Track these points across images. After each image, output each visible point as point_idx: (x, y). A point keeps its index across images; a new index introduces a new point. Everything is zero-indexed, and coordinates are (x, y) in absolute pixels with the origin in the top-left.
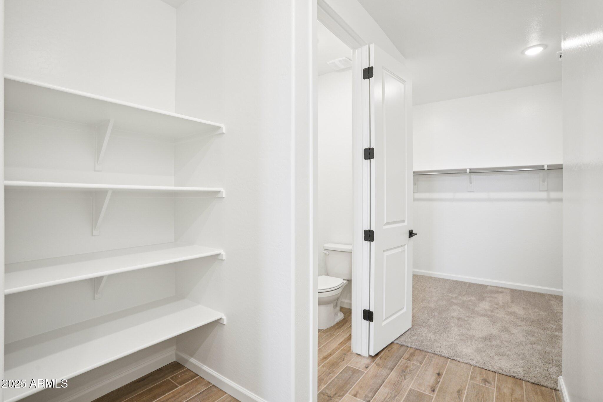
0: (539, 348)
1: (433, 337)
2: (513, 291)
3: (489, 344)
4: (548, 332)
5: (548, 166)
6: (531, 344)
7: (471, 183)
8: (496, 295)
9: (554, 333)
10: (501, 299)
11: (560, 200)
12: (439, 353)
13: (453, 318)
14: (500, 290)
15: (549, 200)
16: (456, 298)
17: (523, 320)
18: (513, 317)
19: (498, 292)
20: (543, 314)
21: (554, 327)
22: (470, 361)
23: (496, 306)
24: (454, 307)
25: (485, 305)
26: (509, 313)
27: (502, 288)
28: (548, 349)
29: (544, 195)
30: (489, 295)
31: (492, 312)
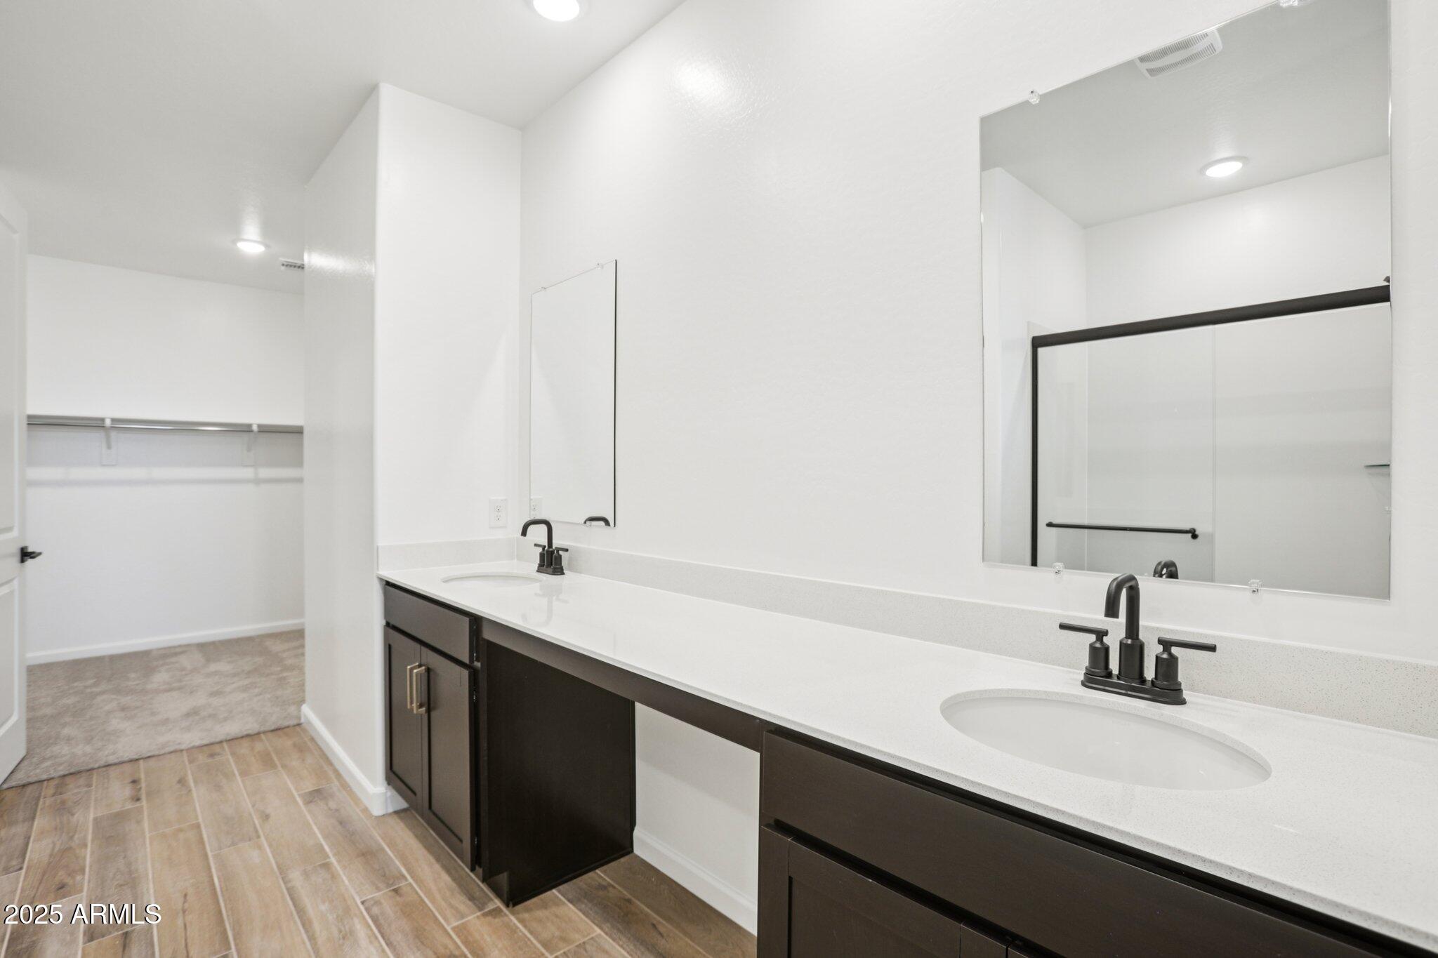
0: (268, 696)
1: (88, 749)
2: (202, 647)
3: (197, 718)
4: (273, 677)
5: (259, 426)
6: (256, 696)
7: (109, 447)
8: (173, 660)
9: (281, 675)
10: (185, 661)
11: (300, 480)
12: (116, 761)
13: (109, 712)
14: (178, 650)
15: (257, 481)
16: (95, 685)
17: (234, 675)
18: (217, 677)
19: (176, 654)
20: (259, 660)
21: (279, 669)
22: (178, 747)
23: (184, 673)
24: (99, 699)
25: (161, 677)
26: (208, 675)
27: (180, 646)
28: (279, 693)
29: (248, 473)
30: (161, 662)
31: (180, 681)
